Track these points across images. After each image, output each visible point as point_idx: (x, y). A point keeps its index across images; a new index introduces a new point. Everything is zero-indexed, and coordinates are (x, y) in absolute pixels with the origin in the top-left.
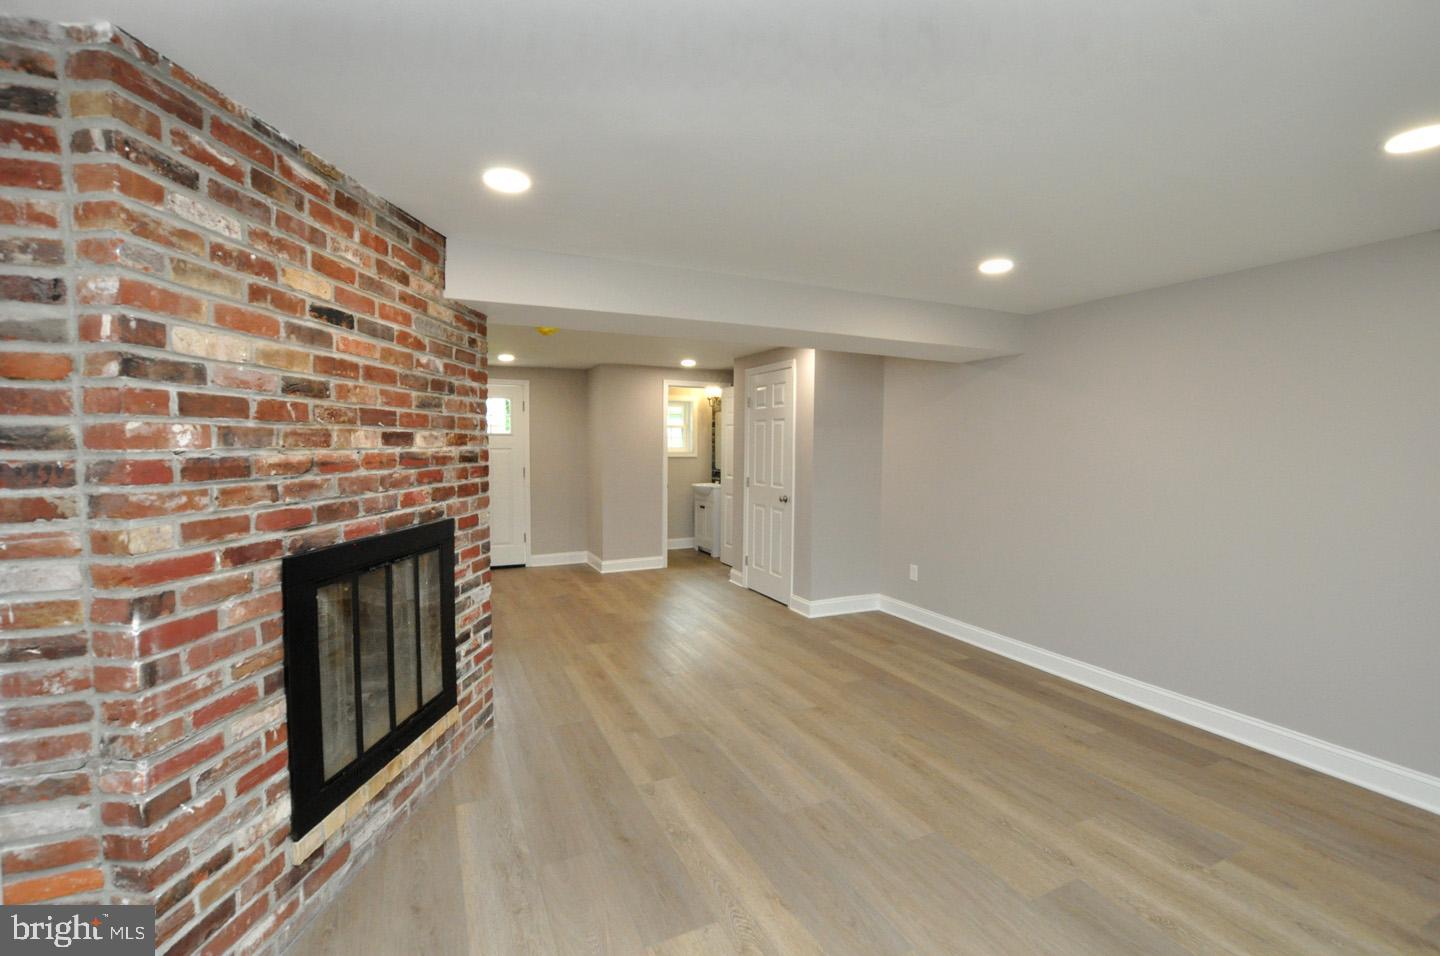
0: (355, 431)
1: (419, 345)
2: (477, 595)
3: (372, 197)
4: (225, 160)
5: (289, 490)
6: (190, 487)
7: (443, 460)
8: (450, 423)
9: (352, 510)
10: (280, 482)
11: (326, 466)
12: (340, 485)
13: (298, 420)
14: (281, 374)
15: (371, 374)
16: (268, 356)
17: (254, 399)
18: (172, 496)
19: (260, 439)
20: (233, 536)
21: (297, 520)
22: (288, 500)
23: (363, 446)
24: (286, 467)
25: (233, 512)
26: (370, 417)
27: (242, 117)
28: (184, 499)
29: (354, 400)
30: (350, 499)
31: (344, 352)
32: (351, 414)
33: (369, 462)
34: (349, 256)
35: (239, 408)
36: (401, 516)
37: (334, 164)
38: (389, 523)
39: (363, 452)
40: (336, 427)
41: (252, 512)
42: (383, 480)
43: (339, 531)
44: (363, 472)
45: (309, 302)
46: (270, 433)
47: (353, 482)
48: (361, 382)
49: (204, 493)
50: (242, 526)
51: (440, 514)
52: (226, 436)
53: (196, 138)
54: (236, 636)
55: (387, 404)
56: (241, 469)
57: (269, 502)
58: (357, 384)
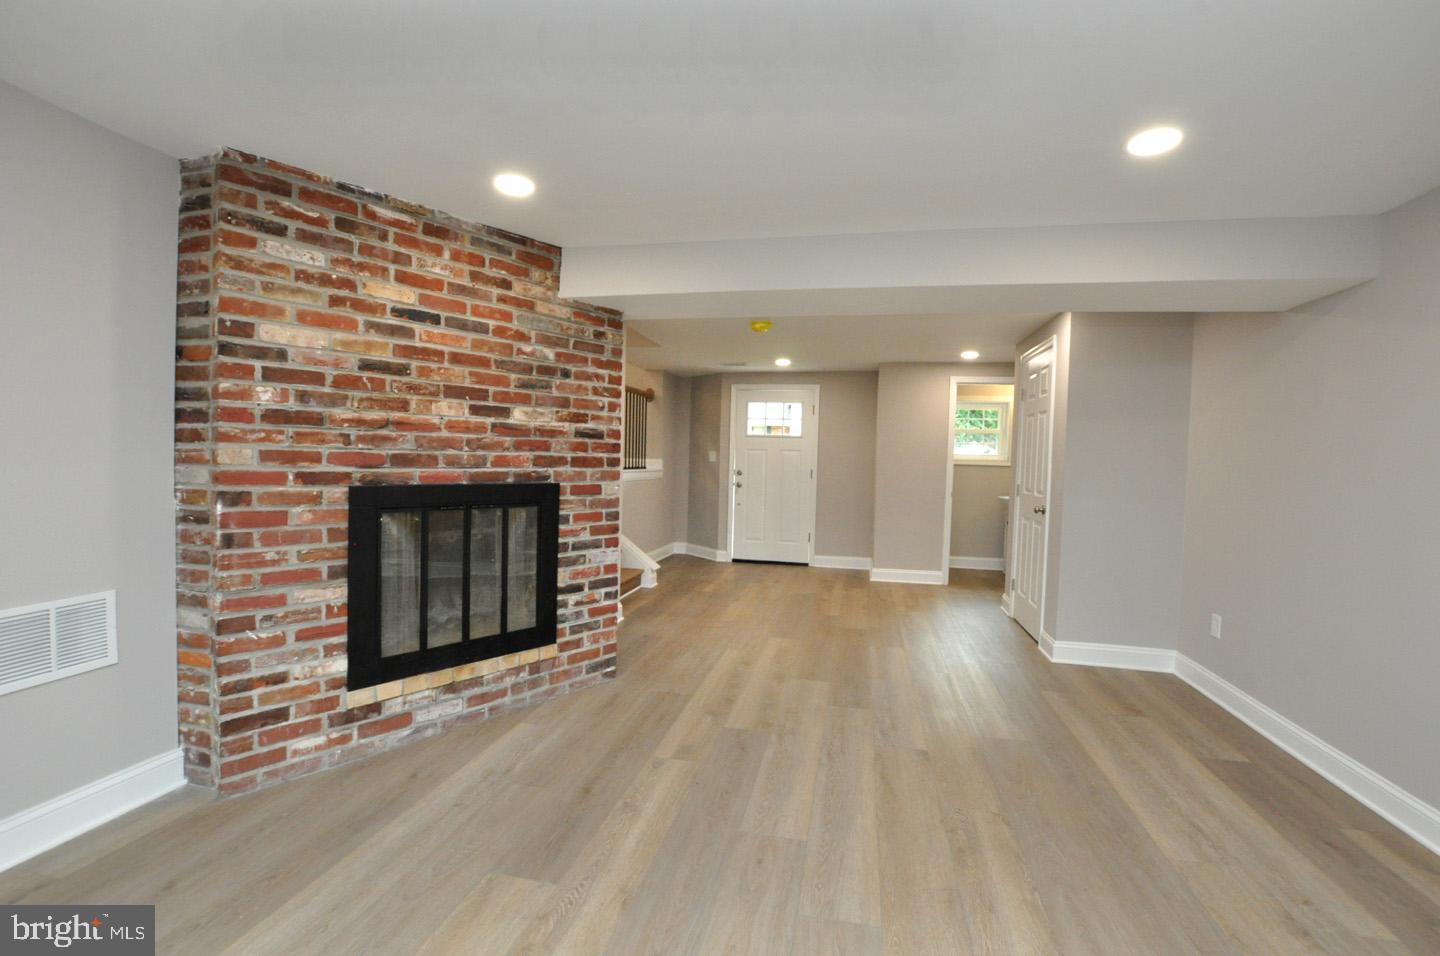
0: (436, 402)
1: (522, 337)
2: (596, 556)
3: (466, 223)
4: (310, 214)
5: (361, 439)
6: (269, 427)
7: (553, 433)
8: (564, 403)
9: (433, 461)
10: (353, 433)
11: (400, 425)
12: (416, 440)
13: (373, 390)
14: (358, 357)
15: (456, 358)
16: (346, 344)
17: (330, 373)
18: (253, 431)
19: (333, 401)
20: (306, 464)
21: (365, 461)
22: (360, 446)
23: (446, 414)
24: (359, 423)
25: (306, 447)
26: (454, 392)
27: (326, 182)
28: (263, 435)
29: (437, 378)
30: (429, 453)
31: (427, 341)
32: (432, 389)
33: (451, 426)
34: (437, 270)
35: (318, 378)
36: (491, 473)
37: (422, 204)
38: (472, 476)
39: (446, 418)
40: (415, 397)
41: (325, 450)
42: (469, 442)
43: (416, 475)
44: (445, 434)
45: (389, 306)
46: (346, 397)
47: (431, 440)
48: (446, 364)
49: (281, 433)
50: (316, 458)
51: (548, 477)
52: (302, 397)
53: (286, 203)
54: (305, 532)
55: (478, 383)
56: (318, 420)
57: (341, 445)
58: (442, 366)
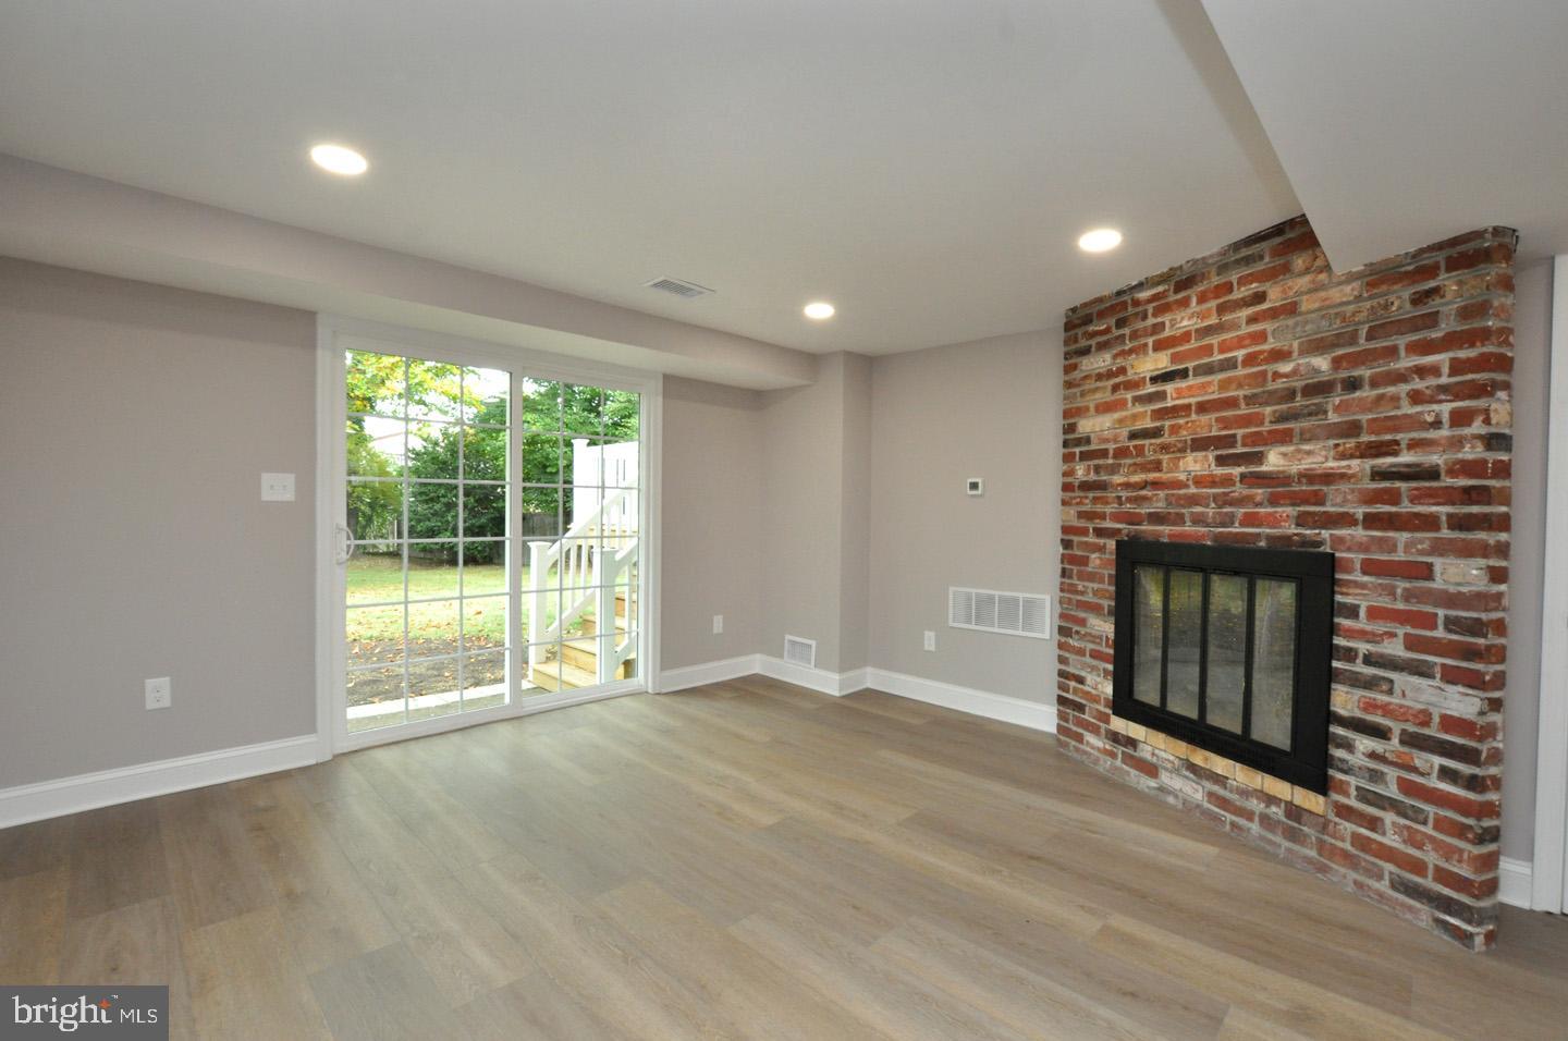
0: (1184, 457)
1: (1279, 355)
3: (1211, 256)
4: (1102, 328)
5: (1129, 500)
6: (1082, 494)
7: (1328, 478)
9: (1179, 520)
10: (1124, 494)
11: (1156, 485)
12: (1166, 499)
13: (1137, 456)
14: (1128, 429)
15: (1203, 408)
16: (1121, 421)
17: (1111, 447)
18: (1075, 498)
19: (1113, 470)
20: (1098, 521)
21: (1132, 519)
22: (1128, 506)
23: (1192, 469)
24: (1127, 486)
25: (1099, 508)
26: (1200, 444)
27: (1110, 297)
28: (1078, 500)
29: (1185, 433)
30: (1177, 511)
31: (1178, 398)
32: (1179, 445)
33: (1199, 481)
34: (1185, 323)
35: (1104, 453)
36: (1237, 534)
37: (1170, 267)
38: (1217, 537)
39: (1193, 474)
40: (1166, 457)
41: (1108, 510)
42: (1215, 497)
43: (1165, 531)
44: (1193, 490)
45: (1148, 376)
46: (1120, 465)
47: (1179, 497)
48: (1194, 416)
49: (1087, 497)
50: (1102, 517)
51: (1320, 543)
52: (1097, 469)
53: (1091, 328)
54: (1096, 573)
55: (1225, 428)
56: (1102, 486)
57: (1116, 506)
58: (1189, 419)
